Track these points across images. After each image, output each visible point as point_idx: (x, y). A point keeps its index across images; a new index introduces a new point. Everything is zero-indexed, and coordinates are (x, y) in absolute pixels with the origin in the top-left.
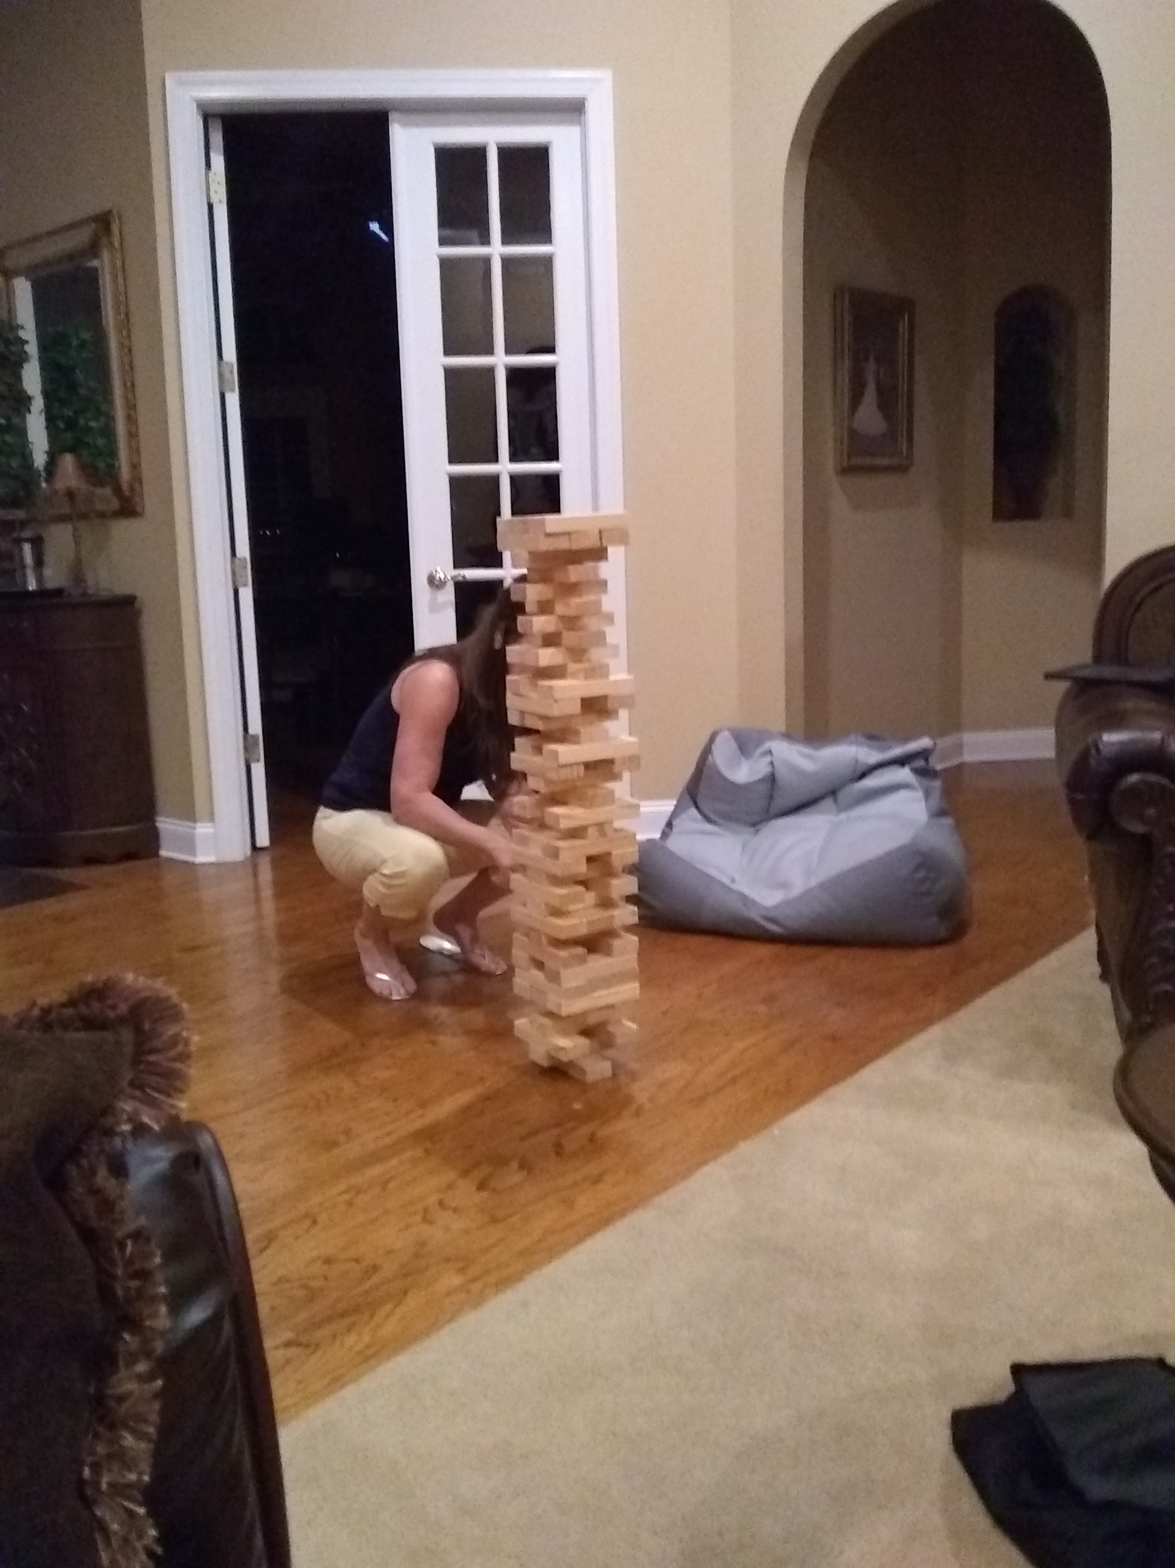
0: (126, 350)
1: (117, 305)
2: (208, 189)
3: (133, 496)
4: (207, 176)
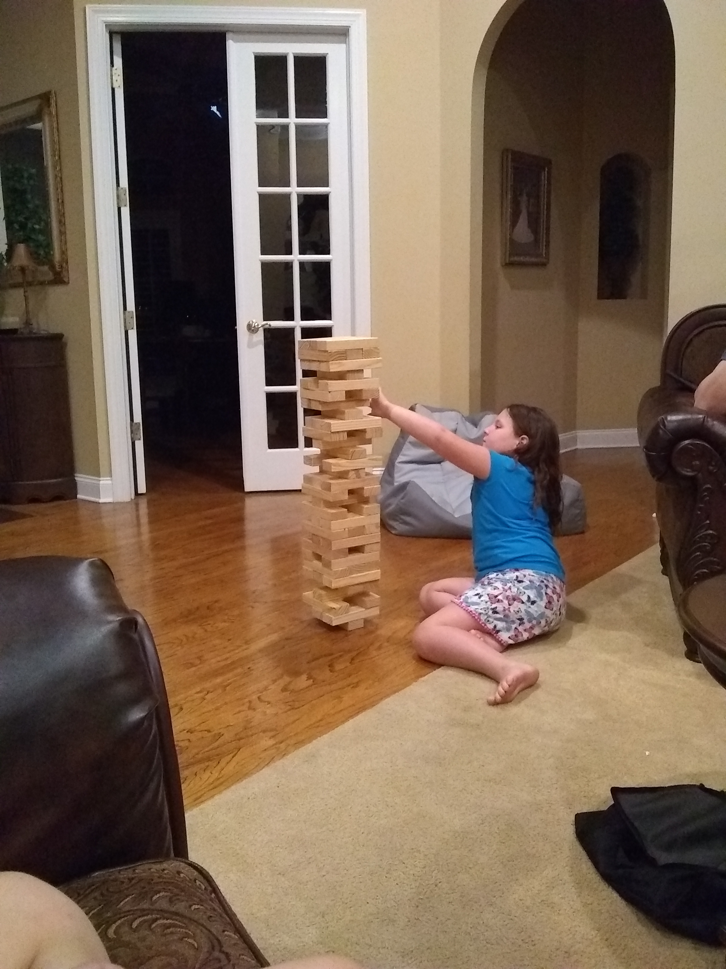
0: (58, 180)
1: (54, 151)
2: (112, 79)
3: (61, 272)
4: (111, 71)
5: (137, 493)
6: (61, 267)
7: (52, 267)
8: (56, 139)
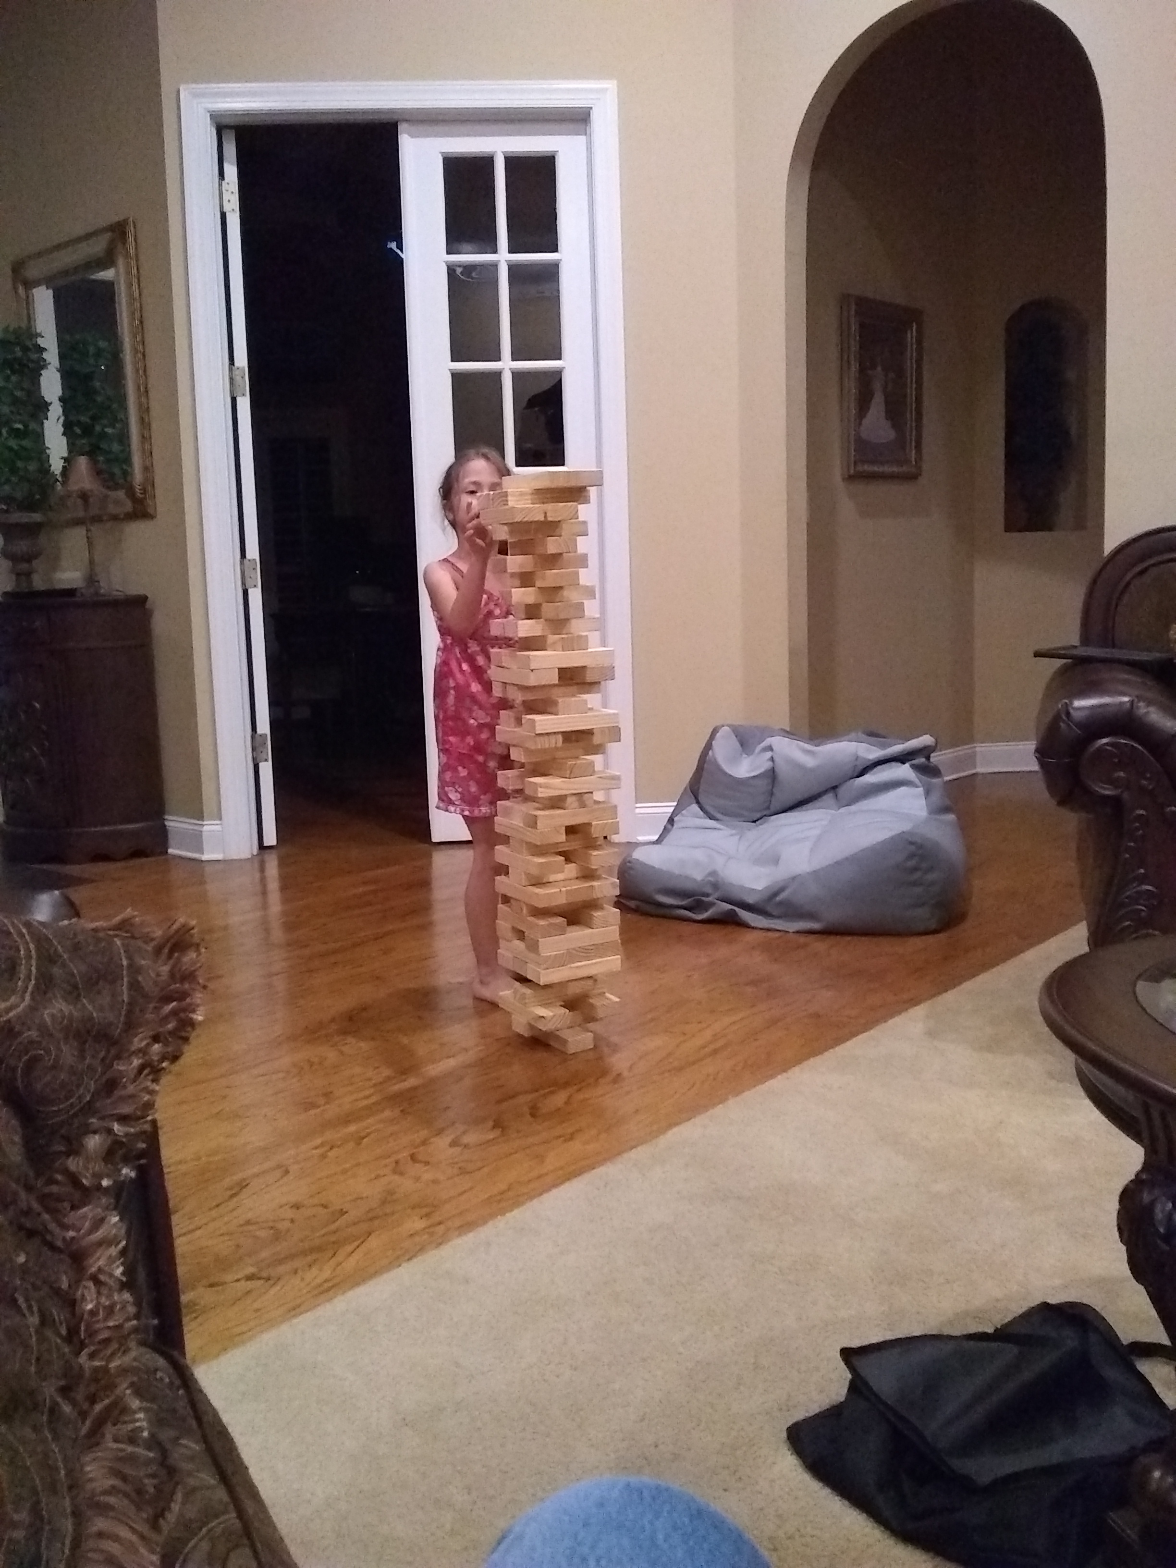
0: (139, 355)
1: (131, 312)
2: (221, 199)
3: (145, 498)
5: (262, 847)
6: (144, 491)
7: (131, 492)
8: (136, 295)
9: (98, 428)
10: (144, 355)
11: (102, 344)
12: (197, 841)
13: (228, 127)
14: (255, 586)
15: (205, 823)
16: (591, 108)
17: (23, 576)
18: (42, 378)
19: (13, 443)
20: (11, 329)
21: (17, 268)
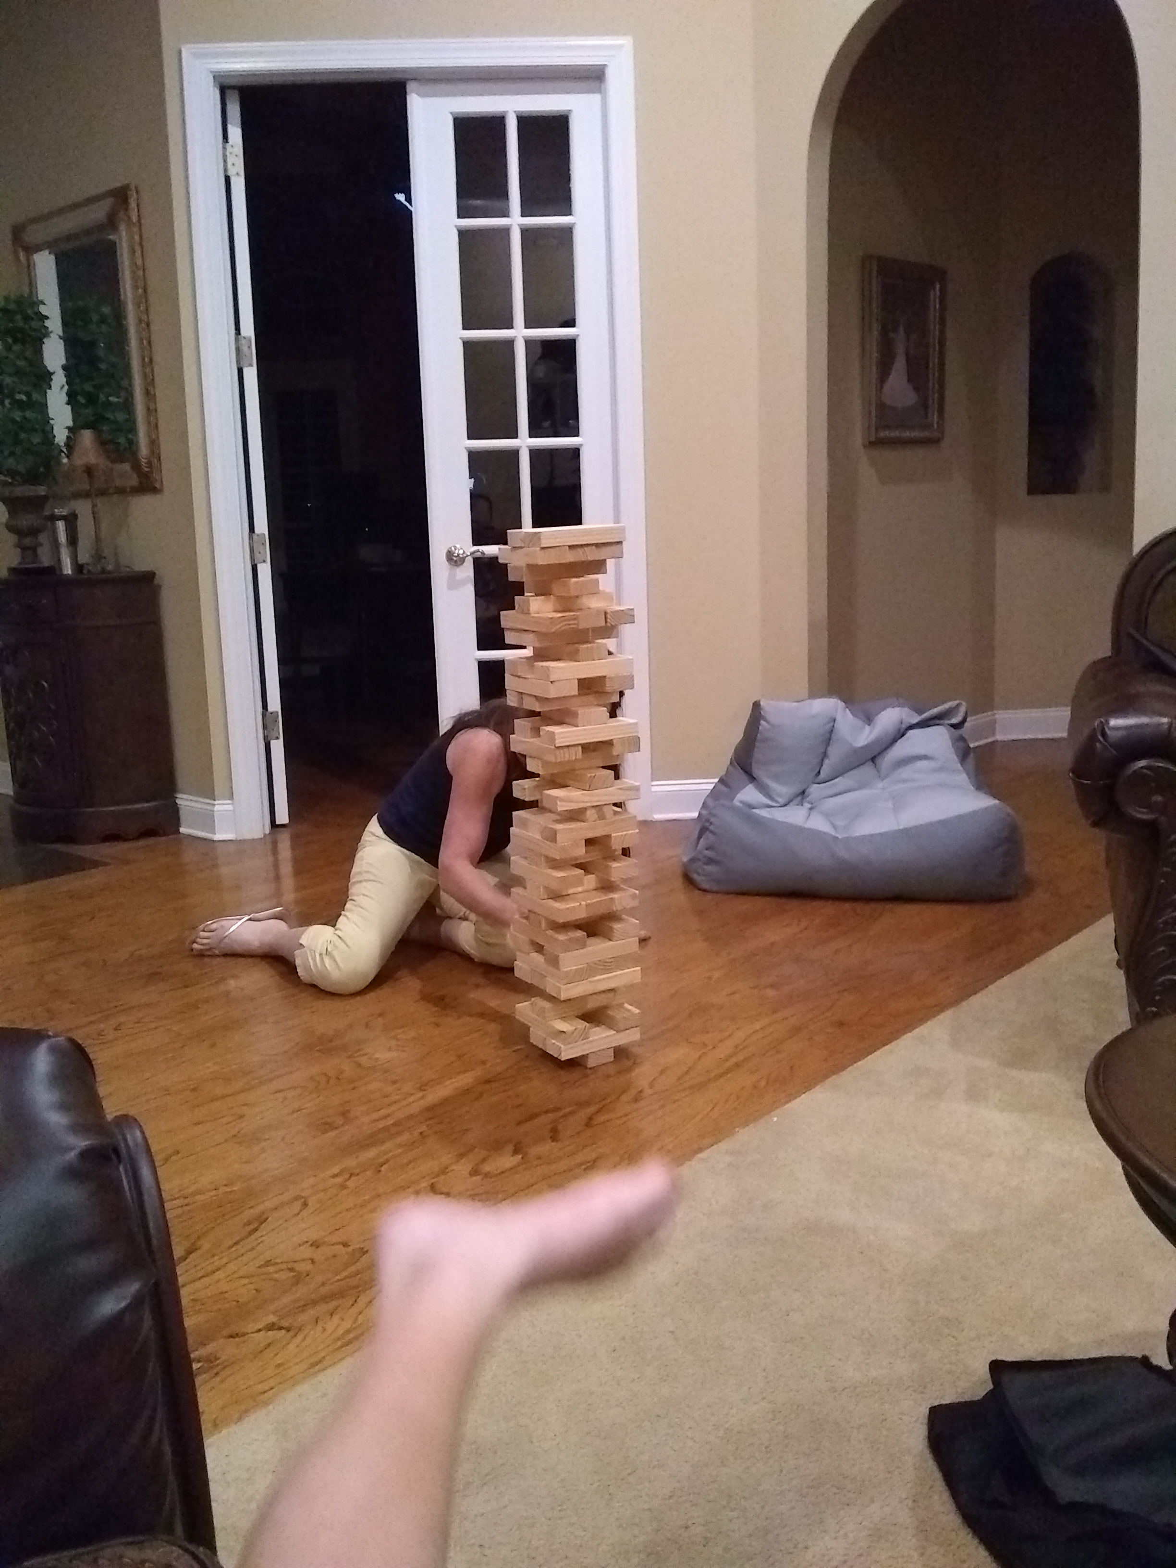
0: (144, 325)
1: (135, 279)
2: (225, 161)
3: (151, 473)
4: (224, 148)
5: (273, 824)
6: (150, 464)
7: (136, 466)
8: (139, 262)
9: (102, 397)
10: (148, 325)
11: (106, 310)
12: (209, 821)
13: (233, 88)
14: (264, 561)
15: (217, 802)
16: (605, 65)
17: (29, 551)
18: (44, 346)
19: (17, 415)
20: (12, 296)
21: (17, 232)
